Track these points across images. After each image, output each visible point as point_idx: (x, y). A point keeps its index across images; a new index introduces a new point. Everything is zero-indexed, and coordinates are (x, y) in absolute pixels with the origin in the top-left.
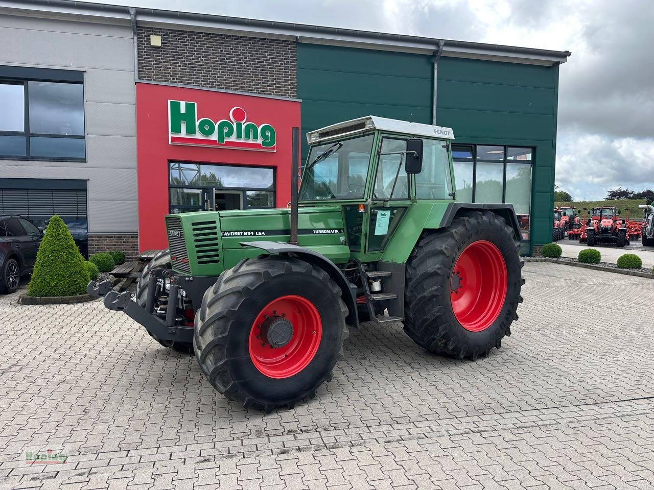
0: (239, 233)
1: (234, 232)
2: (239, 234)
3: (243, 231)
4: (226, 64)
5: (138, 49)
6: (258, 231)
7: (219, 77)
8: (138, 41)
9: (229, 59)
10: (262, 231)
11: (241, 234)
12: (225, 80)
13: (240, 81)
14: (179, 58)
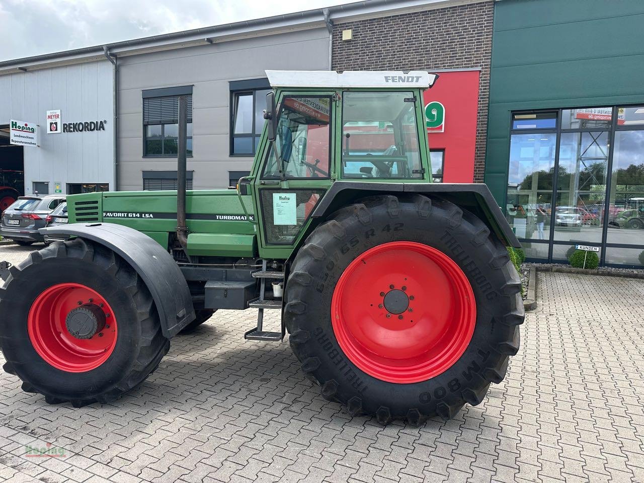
0: (123, 214)
1: (118, 212)
2: (123, 216)
3: (128, 213)
4: (412, 44)
5: (333, 46)
6: (145, 213)
7: (404, 59)
8: (333, 38)
9: (415, 38)
10: (150, 214)
11: (125, 216)
12: (410, 61)
13: (426, 60)
14: (368, 47)
